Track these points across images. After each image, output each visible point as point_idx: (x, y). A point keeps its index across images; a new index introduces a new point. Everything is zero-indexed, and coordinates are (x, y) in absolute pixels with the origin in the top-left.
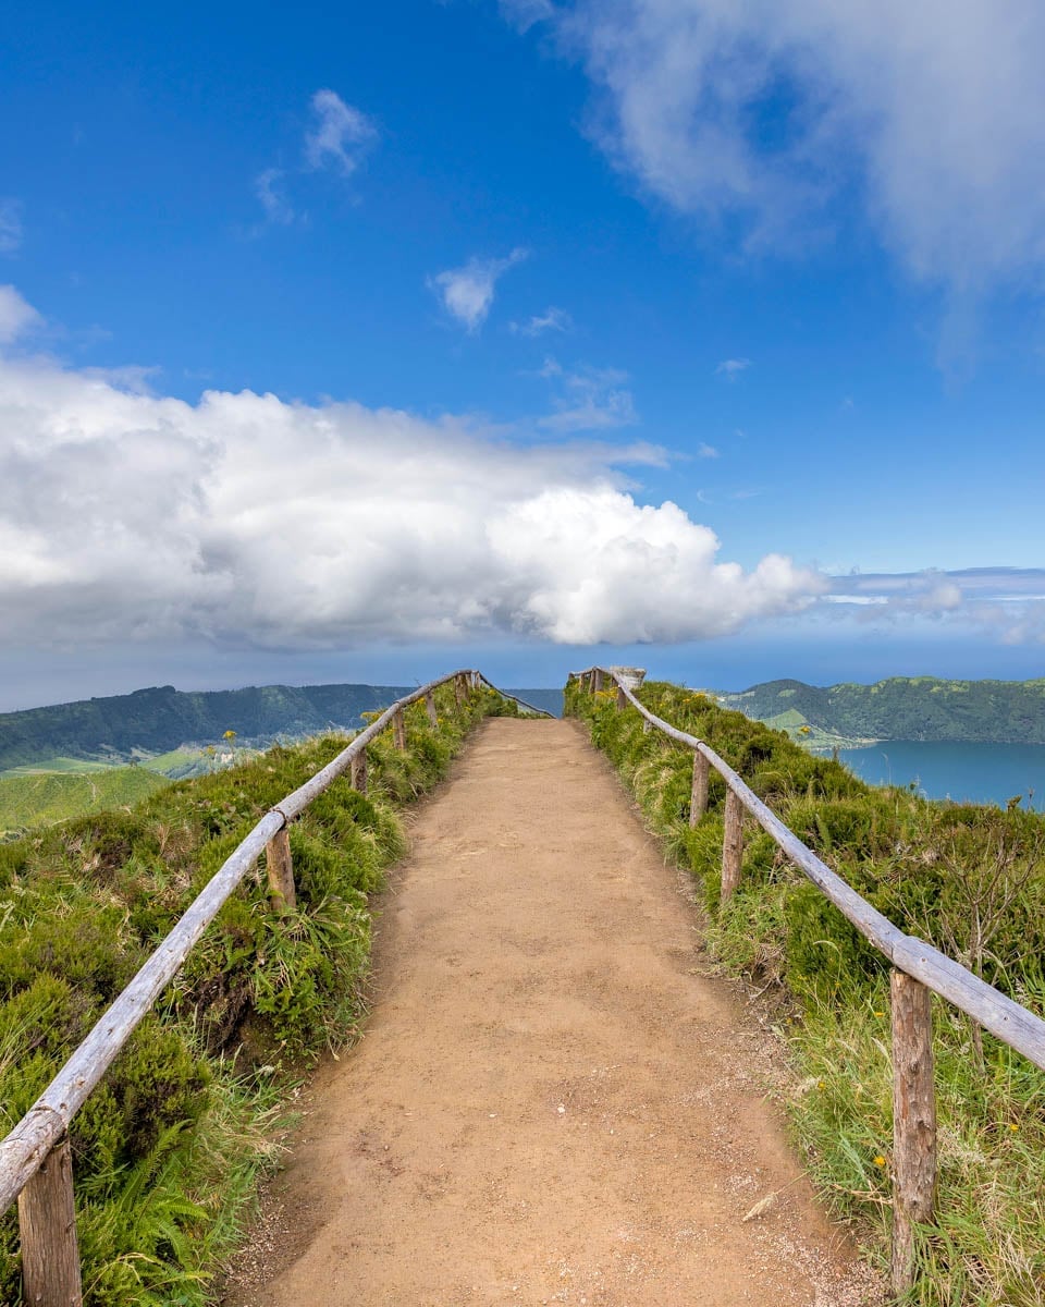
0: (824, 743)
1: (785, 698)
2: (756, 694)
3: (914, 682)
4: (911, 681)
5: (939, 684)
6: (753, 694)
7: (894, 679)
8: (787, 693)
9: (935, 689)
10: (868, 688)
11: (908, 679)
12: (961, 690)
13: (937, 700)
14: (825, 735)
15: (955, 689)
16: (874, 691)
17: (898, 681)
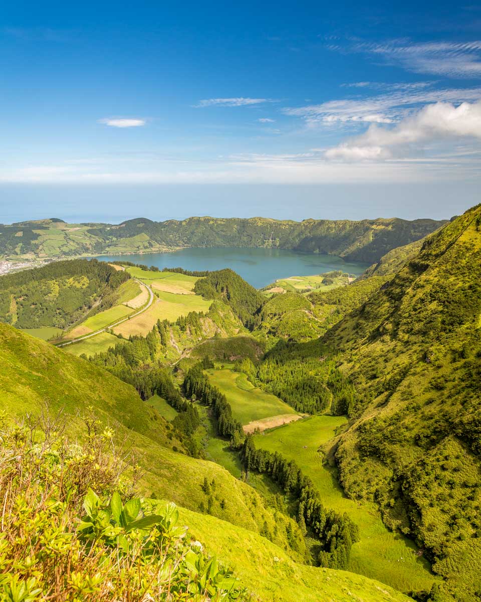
0: (157, 249)
1: (139, 228)
2: (126, 226)
3: (202, 219)
4: (200, 219)
5: (213, 220)
6: (124, 225)
7: (193, 218)
8: (141, 225)
9: (211, 222)
10: (181, 222)
11: (199, 218)
12: (222, 223)
13: (211, 228)
14: (158, 246)
15: (219, 222)
16: (184, 224)
17: (195, 219)
